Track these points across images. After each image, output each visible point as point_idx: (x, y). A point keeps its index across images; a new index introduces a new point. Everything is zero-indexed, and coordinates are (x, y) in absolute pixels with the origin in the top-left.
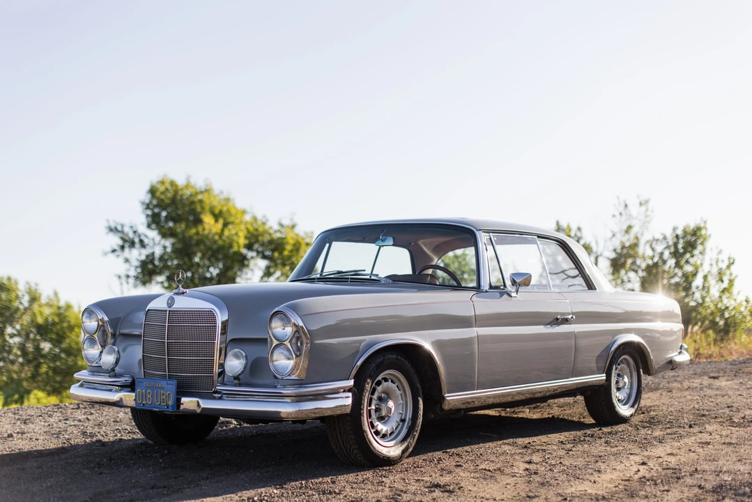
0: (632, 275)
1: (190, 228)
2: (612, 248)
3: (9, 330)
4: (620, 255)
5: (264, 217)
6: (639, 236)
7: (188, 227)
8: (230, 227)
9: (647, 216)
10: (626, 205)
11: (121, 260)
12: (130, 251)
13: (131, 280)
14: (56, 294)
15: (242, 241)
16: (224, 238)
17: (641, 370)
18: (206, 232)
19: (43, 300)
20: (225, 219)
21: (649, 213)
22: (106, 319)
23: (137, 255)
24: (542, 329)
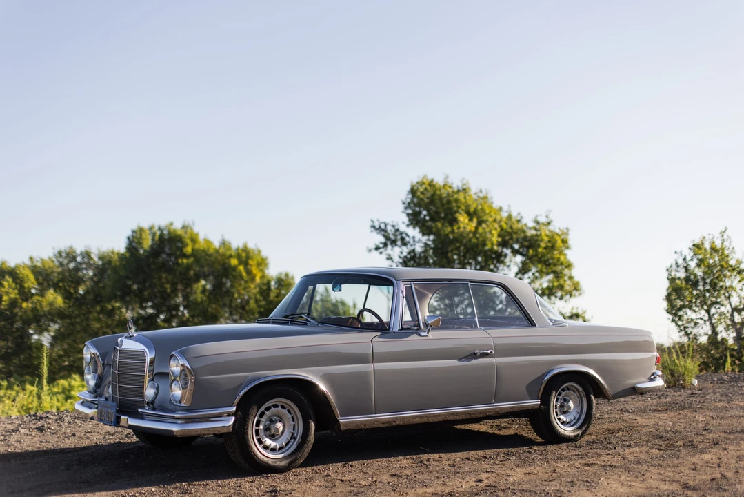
1: (446, 227)
5: (519, 214)
8: (484, 225)
12: (392, 249)
15: (495, 239)
16: (478, 236)
17: (592, 397)
18: (461, 230)
20: (479, 218)
22: (98, 354)
23: (399, 252)
24: (454, 362)
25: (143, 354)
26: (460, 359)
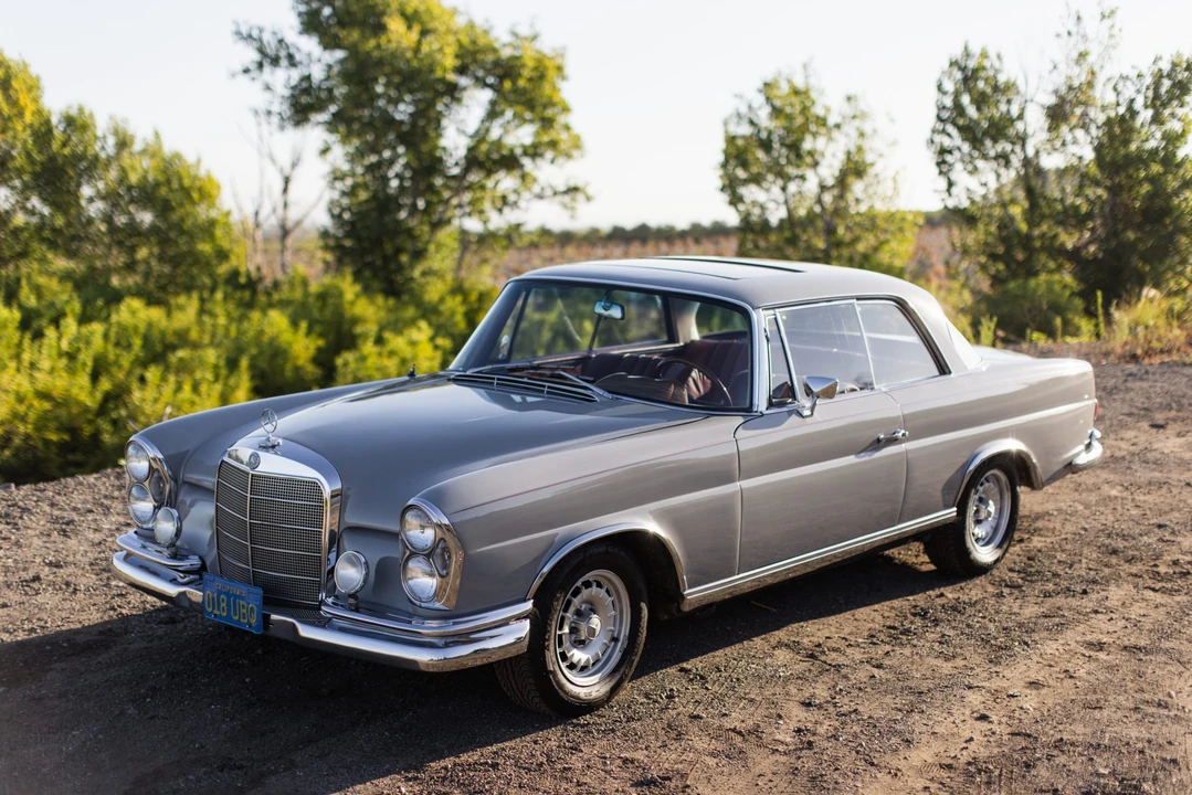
0: (1080, 133)
1: (367, 40)
2: (1051, 88)
3: (86, 191)
4: (1062, 100)
5: (487, 21)
6: (1096, 68)
7: (364, 38)
8: (429, 38)
9: (1111, 36)
10: (1079, 18)
11: (258, 86)
12: (272, 73)
13: (275, 119)
14: (157, 135)
15: (450, 61)
16: (421, 56)
18: (393, 46)
19: (137, 146)
20: (422, 23)
21: (1115, 31)
22: (161, 456)
23: (282, 79)
24: (851, 459)
25: (314, 487)
26: (858, 453)
